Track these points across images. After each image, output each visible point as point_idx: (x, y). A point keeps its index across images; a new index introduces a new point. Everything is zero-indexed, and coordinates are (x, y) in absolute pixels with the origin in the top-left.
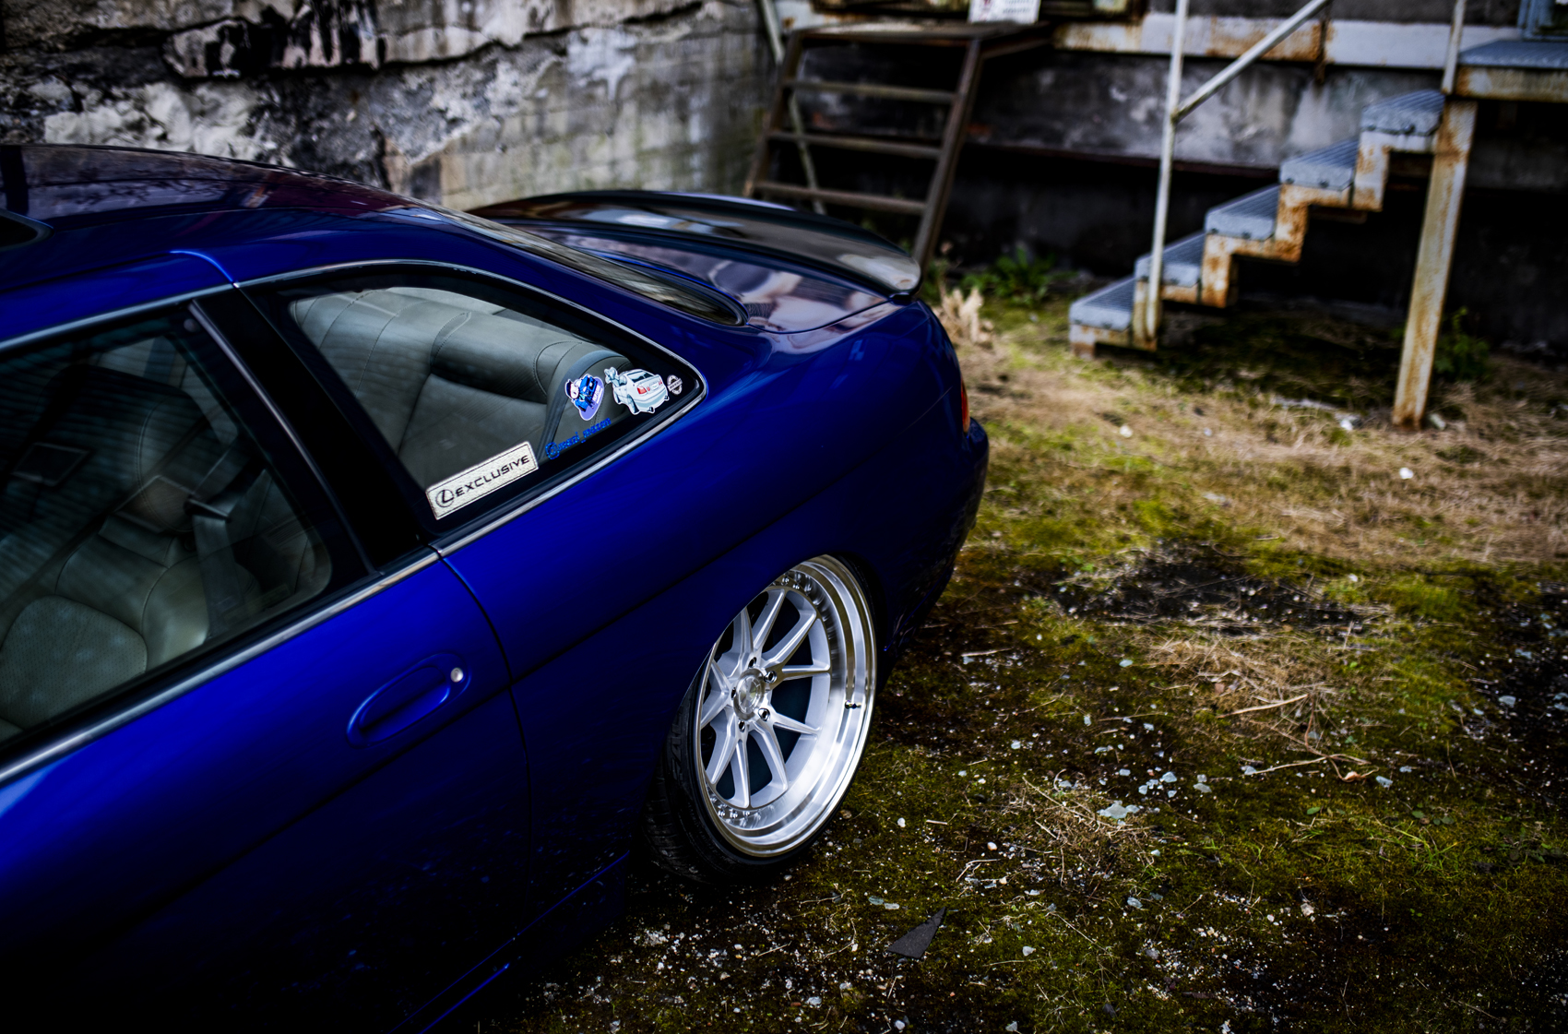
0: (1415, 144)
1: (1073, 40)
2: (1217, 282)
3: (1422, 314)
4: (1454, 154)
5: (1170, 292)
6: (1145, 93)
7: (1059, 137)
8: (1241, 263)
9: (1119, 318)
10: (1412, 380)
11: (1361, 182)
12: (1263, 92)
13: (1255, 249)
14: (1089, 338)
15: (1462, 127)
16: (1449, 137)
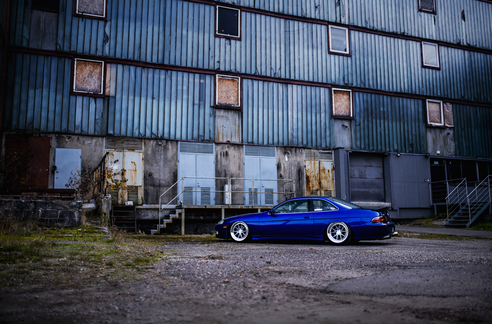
0: (180, 212)
1: (136, 207)
2: (165, 226)
4: (183, 213)
5: (161, 227)
6: (143, 213)
8: (167, 224)
9: (156, 231)
10: (183, 231)
11: (176, 216)
12: (155, 212)
13: (168, 222)
14: (153, 233)
15: (184, 210)
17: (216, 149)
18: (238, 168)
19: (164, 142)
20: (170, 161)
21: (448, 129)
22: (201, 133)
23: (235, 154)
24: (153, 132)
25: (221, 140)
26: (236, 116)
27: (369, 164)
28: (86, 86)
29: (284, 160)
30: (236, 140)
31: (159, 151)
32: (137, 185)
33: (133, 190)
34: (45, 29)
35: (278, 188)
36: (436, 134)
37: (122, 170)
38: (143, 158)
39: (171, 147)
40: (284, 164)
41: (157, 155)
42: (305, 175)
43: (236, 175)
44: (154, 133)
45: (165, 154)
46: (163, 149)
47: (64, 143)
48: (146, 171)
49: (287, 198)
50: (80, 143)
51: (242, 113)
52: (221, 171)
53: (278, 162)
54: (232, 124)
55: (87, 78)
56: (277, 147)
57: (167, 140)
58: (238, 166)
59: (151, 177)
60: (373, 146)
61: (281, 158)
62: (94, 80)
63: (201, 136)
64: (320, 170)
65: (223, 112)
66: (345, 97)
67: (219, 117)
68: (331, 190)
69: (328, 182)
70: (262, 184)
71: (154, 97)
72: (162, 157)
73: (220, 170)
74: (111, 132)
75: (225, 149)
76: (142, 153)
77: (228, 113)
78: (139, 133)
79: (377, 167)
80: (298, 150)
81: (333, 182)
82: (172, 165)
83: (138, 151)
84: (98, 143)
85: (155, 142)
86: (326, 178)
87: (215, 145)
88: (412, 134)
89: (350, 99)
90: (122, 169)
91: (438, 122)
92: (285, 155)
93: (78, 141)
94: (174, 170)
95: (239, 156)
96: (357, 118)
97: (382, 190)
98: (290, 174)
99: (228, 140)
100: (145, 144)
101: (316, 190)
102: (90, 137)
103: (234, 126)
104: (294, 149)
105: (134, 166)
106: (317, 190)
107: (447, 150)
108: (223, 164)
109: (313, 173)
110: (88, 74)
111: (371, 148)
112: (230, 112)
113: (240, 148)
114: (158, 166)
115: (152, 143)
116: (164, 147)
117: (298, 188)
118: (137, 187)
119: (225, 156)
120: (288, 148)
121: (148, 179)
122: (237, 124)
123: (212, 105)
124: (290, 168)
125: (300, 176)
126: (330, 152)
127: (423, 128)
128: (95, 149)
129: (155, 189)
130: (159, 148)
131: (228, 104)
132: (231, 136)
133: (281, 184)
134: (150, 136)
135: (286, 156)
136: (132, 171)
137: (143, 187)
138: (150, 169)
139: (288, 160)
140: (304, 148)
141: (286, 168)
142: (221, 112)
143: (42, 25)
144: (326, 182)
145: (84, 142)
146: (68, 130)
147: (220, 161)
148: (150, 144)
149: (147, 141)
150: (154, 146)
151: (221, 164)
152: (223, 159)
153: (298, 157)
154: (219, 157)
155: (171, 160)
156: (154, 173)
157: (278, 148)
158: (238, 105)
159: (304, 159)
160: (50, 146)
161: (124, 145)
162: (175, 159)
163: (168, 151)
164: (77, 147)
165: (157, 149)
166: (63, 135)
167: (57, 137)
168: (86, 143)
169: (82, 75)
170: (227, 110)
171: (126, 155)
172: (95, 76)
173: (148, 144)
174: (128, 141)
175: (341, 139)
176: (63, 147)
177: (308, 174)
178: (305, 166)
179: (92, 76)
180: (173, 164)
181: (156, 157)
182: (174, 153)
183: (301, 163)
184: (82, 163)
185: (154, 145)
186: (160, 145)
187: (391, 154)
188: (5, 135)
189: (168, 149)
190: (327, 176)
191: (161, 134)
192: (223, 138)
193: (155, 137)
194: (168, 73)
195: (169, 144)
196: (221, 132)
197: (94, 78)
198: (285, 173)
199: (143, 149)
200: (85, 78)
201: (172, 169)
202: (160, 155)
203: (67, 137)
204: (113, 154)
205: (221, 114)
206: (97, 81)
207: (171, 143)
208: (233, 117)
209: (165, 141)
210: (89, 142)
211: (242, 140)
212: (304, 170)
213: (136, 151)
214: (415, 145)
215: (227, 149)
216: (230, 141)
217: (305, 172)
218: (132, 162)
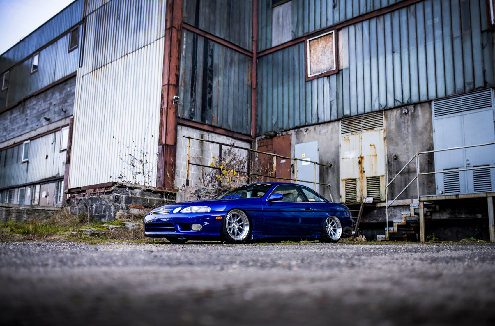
0: (417, 207)
1: (378, 205)
2: (396, 229)
3: (422, 229)
4: (421, 208)
5: (390, 231)
7: (378, 220)
8: (399, 226)
9: (383, 236)
10: (422, 238)
11: (411, 213)
13: (400, 224)
14: (380, 240)
15: (422, 205)
16: (420, 206)
19: (411, 109)
20: (421, 134)
22: (469, 79)
24: (396, 98)
28: (320, 66)
31: (404, 123)
32: (378, 175)
33: (374, 181)
34: (283, 23)
37: (359, 158)
38: (384, 137)
39: (422, 112)
41: (403, 129)
44: (398, 100)
45: (414, 125)
46: (410, 118)
47: (303, 138)
48: (390, 154)
50: (317, 134)
55: (321, 57)
57: (415, 105)
59: (397, 161)
62: (328, 56)
63: (469, 84)
71: (394, 51)
72: (410, 130)
74: (347, 112)
76: (383, 131)
78: (379, 104)
82: (425, 139)
83: (379, 128)
84: (334, 130)
85: (399, 112)
87: (494, 91)
90: (359, 156)
93: (314, 132)
94: (428, 146)
100: (386, 117)
102: (326, 124)
105: (374, 150)
110: (322, 52)
114: (406, 143)
115: (396, 113)
116: (411, 115)
118: (377, 178)
121: (393, 164)
123: (484, 28)
128: (331, 137)
129: (403, 177)
130: (405, 119)
134: (393, 105)
136: (372, 156)
137: (387, 176)
138: (395, 150)
143: (281, 20)
145: (320, 131)
146: (306, 122)
148: (393, 115)
149: (389, 113)
150: (398, 118)
155: (422, 132)
156: (401, 154)
160: (291, 144)
161: (361, 125)
162: (429, 128)
163: (417, 120)
164: (314, 139)
165: (402, 120)
166: (301, 129)
167: (296, 132)
168: (322, 132)
169: (316, 56)
171: (362, 138)
172: (328, 51)
173: (390, 115)
174: (365, 118)
176: (302, 142)
179: (325, 53)
180: (425, 137)
181: (401, 132)
182: (427, 120)
184: (319, 157)
185: (397, 116)
186: (406, 114)
188: (258, 140)
189: (418, 116)
191: (408, 98)
193: (399, 104)
194: (410, 10)
195: (419, 108)
197: (327, 54)
199: (384, 125)
200: (319, 58)
201: (424, 144)
202: (406, 128)
203: (305, 129)
204: (349, 139)
206: (330, 57)
207: (421, 107)
209: (412, 107)
210: (325, 130)
213: (375, 129)
218: (371, 145)
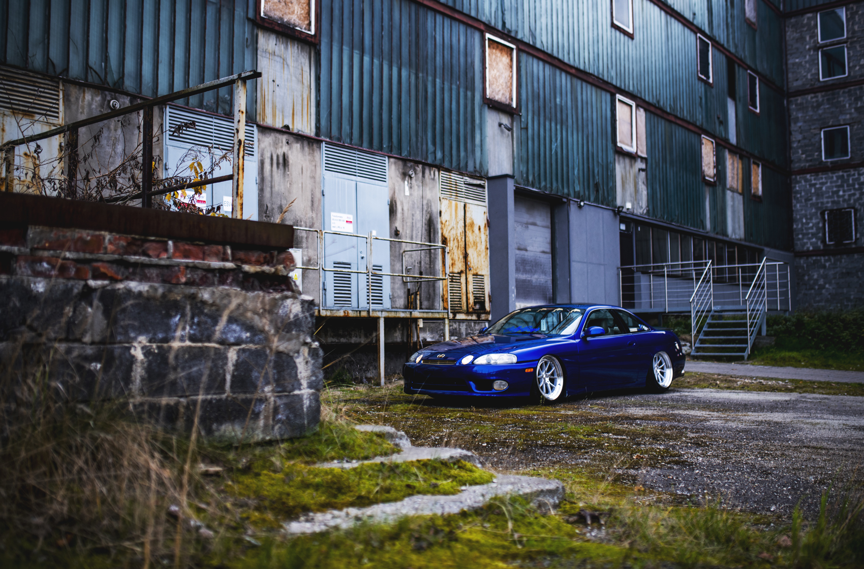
17: (259, 144)
18: (310, 203)
19: (124, 103)
21: (639, 160)
23: (304, 166)
24: (91, 65)
25: (269, 122)
26: (303, 60)
27: (531, 220)
29: (402, 194)
30: (305, 125)
31: (109, 128)
35: (391, 264)
36: (625, 168)
38: (60, 146)
40: (402, 203)
41: (105, 142)
42: (440, 235)
43: (305, 223)
44: (94, 67)
49: (409, 290)
51: (318, 54)
52: (273, 209)
53: (390, 195)
54: (294, 78)
56: (389, 157)
57: (135, 99)
58: (310, 199)
60: (545, 180)
61: (397, 188)
63: (225, 101)
64: (465, 226)
65: (275, 42)
66: (505, 59)
67: (264, 55)
68: (483, 274)
69: (479, 255)
70: (361, 252)
73: (269, 205)
75: (282, 147)
77: (286, 48)
78: (48, 58)
79: (543, 227)
80: (427, 171)
81: (487, 254)
83: (46, 118)
85: (98, 99)
86: (475, 244)
87: (259, 131)
88: (598, 162)
89: (511, 67)
91: (627, 145)
92: (404, 179)
95: (312, 171)
96: (523, 113)
97: (549, 278)
98: (412, 231)
99: (286, 123)
100: (66, 98)
101: (458, 273)
103: (299, 87)
104: (420, 166)
105: (32, 168)
106: (461, 272)
107: (639, 203)
108: (276, 188)
109: (453, 232)
111: (543, 184)
112: (289, 46)
113: (313, 150)
115: (91, 98)
117: (428, 266)
119: (281, 166)
120: (409, 164)
122: (306, 82)
123: (251, 14)
124: (413, 215)
125: (432, 235)
126: (481, 182)
127: (611, 152)
131: (285, 20)
132: (293, 114)
133: (397, 253)
134: (83, 77)
135: (406, 182)
139: (411, 194)
140: (440, 168)
141: (406, 214)
142: (271, 41)
144: (475, 255)
147: (269, 178)
148: (83, 101)
149: (74, 91)
150: (94, 112)
151: (271, 188)
152: (278, 175)
153: (428, 189)
154: (267, 166)
157: (392, 160)
158: (310, 30)
159: (439, 195)
161: (0, 92)
163: (136, 132)
170: (284, 39)
171: (5, 128)
175: (497, 155)
177: (446, 235)
178: (440, 212)
181: (100, 147)
183: (433, 204)
185: (94, 106)
187: (571, 202)
189: (137, 126)
190: (478, 239)
191: (116, 77)
192: (274, 116)
193: (97, 80)
196: (270, 98)
198: (405, 227)
199: (61, 115)
205: (270, 46)
208: (297, 61)
209: (127, 100)
211: (318, 128)
212: (437, 222)
213: (37, 117)
214: (601, 186)
215: (285, 149)
216: (291, 127)
217: (439, 226)
